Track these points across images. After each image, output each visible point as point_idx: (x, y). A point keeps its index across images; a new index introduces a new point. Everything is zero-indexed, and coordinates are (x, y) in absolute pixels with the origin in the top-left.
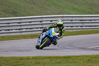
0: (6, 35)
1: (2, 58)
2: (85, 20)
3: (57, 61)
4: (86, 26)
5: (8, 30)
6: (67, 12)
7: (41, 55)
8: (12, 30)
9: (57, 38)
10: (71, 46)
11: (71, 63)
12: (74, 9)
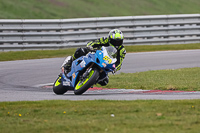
2: (28, 30)
12: (5, 7)
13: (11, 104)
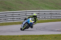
0: (4, 22)
1: (2, 36)
2: (53, 13)
3: (36, 38)
4: (54, 17)
5: (6, 19)
6: (42, 8)
7: (26, 34)
8: (8, 19)
9: (33, 24)
10: (44, 29)
11: (44, 39)
12: (46, 6)
13: (48, 35)
